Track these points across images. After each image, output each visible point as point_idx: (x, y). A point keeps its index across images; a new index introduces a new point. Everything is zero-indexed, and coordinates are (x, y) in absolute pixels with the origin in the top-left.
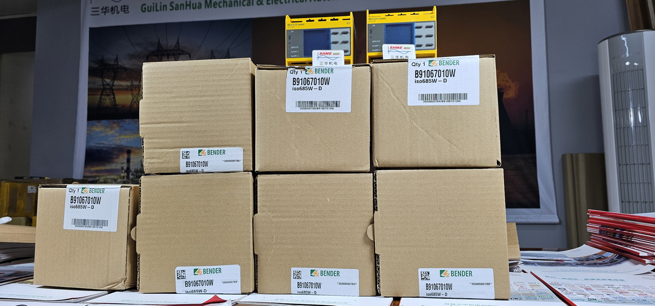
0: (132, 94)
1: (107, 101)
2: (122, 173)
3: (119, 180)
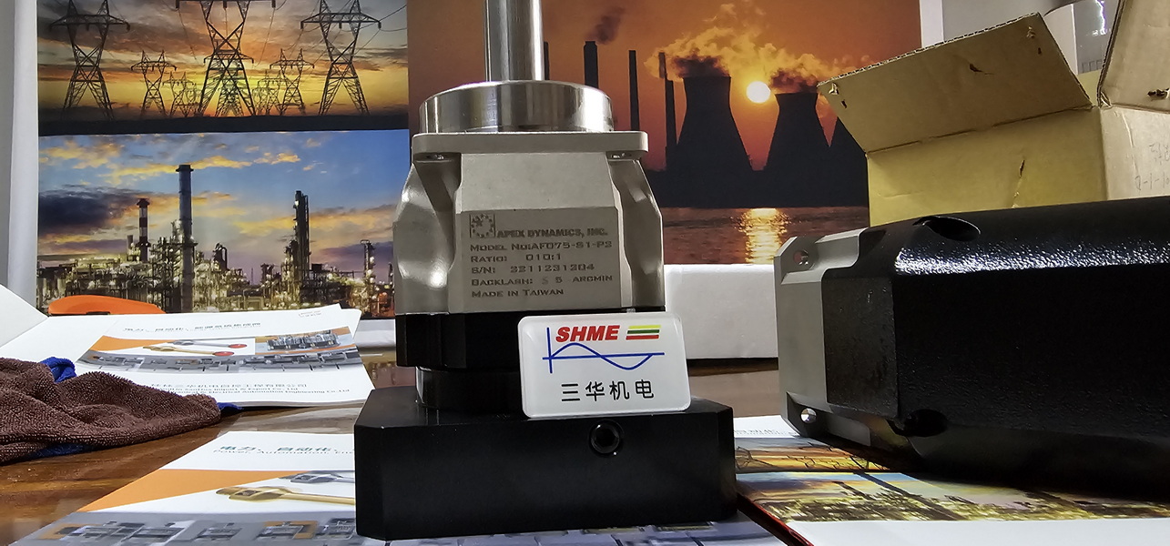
0: (147, 81)
1: (88, 95)
2: (130, 248)
3: (123, 265)
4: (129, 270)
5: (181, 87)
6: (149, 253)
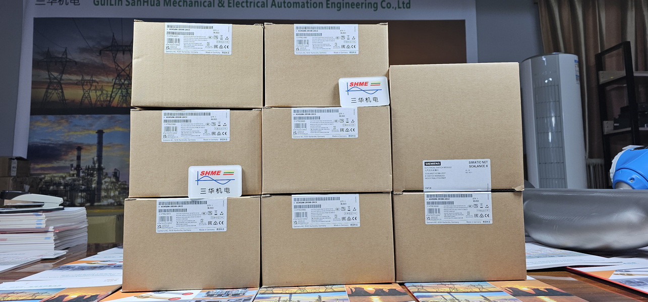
0: (83, 89)
1: (54, 95)
2: (72, 170)
3: (68, 178)
4: (70, 181)
5: (100, 92)
6: (81, 173)
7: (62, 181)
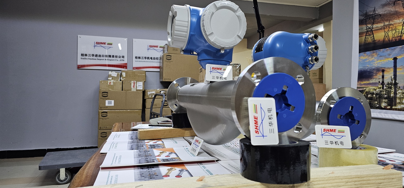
0: (385, 31)
1: (370, 39)
2: (379, 85)
3: (377, 90)
4: (379, 92)
5: (395, 31)
6: (384, 86)
7: (375, 92)
